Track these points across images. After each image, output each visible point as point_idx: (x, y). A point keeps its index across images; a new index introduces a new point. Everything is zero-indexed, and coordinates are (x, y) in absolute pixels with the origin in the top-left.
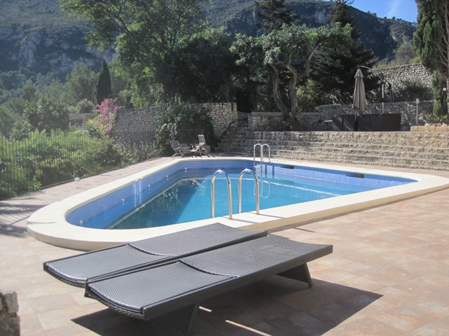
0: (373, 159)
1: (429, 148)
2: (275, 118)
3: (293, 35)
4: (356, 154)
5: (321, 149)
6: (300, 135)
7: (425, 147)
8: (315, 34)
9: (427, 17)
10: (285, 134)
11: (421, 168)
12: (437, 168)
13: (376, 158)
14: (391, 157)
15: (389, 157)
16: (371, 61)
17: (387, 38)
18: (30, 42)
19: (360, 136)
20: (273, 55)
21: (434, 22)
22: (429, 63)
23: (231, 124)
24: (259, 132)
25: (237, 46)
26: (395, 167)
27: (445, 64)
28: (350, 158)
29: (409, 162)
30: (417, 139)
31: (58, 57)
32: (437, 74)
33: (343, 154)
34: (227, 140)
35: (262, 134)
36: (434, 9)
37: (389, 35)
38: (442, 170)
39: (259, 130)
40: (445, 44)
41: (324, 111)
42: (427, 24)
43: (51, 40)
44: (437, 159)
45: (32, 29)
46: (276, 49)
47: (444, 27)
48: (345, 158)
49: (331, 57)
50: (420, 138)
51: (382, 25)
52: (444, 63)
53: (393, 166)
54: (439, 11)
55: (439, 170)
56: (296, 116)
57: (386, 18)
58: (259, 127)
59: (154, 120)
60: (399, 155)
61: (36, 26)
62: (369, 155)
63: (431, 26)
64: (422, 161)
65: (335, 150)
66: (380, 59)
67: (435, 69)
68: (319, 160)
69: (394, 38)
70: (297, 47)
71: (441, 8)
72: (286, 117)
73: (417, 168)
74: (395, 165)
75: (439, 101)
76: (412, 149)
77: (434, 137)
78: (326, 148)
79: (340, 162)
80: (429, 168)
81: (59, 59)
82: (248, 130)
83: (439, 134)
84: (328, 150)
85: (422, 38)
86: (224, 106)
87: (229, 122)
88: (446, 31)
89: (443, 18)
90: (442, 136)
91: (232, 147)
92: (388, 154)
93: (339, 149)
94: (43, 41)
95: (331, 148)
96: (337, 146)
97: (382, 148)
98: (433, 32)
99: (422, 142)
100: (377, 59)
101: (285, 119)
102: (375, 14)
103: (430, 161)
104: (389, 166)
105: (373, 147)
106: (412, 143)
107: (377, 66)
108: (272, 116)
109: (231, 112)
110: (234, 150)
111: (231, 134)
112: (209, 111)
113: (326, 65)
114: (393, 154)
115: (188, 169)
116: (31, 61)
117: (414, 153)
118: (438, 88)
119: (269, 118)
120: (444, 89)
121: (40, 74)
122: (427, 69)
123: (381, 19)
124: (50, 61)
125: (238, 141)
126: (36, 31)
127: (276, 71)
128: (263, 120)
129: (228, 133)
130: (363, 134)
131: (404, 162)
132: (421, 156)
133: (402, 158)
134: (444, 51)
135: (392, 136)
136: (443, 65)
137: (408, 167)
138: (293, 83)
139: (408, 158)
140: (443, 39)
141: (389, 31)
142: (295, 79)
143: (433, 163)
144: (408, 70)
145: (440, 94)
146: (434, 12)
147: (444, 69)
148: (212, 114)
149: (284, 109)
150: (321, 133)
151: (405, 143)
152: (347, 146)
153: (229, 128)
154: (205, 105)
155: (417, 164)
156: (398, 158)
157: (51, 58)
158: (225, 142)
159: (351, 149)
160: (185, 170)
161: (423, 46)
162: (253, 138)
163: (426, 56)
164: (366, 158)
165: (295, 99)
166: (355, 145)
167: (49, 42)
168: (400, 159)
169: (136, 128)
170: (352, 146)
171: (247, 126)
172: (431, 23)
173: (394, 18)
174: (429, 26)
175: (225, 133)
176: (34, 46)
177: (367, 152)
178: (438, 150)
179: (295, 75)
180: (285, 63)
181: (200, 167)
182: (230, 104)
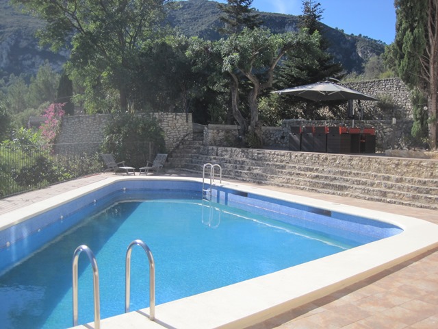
0: (341, 188)
1: (409, 177)
2: (234, 132)
3: (255, 40)
4: (322, 181)
5: (282, 172)
6: (259, 154)
7: (404, 177)
8: (280, 40)
9: (408, 24)
10: (243, 152)
11: (400, 203)
12: (419, 204)
13: (345, 187)
14: (363, 187)
15: (360, 186)
16: (339, 74)
17: (354, 54)
18: (4, 42)
19: (326, 159)
20: (232, 62)
21: (416, 31)
22: (409, 77)
23: (185, 136)
24: (215, 148)
25: (193, 50)
26: (368, 199)
27: (427, 79)
28: (314, 184)
29: (384, 194)
30: (394, 166)
31: (31, 59)
32: (416, 90)
33: (307, 179)
34: (179, 155)
35: (217, 150)
36: (416, 15)
37: (355, 51)
38: (426, 207)
39: (215, 145)
40: (428, 56)
41: (287, 126)
42: (408, 32)
43: (25, 41)
44: (419, 192)
45: (6, 30)
46: (236, 55)
47: (427, 36)
48: (308, 184)
49: (298, 67)
50: (397, 165)
51: (349, 40)
52: (425, 77)
53: (365, 199)
54: (422, 18)
55: (421, 207)
56: (256, 131)
57: (352, 34)
58: (215, 141)
59: (100, 129)
60: (372, 185)
61: (11, 27)
62: (337, 183)
63: (413, 34)
64: (400, 195)
65: (298, 174)
66: (348, 73)
67: (415, 85)
68: (278, 185)
69: (360, 55)
70: (259, 54)
71: (424, 14)
72: (245, 132)
73: (395, 203)
74: (367, 197)
75: (419, 121)
76: (388, 178)
77: (414, 164)
78: (287, 170)
79: (303, 189)
80: (410, 205)
81: (33, 60)
82: (203, 144)
83: (421, 162)
84: (290, 174)
85: (401, 48)
86: (178, 117)
87: (182, 134)
88: (428, 41)
89: (426, 26)
90: (424, 164)
91: (184, 163)
92: (359, 183)
93: (302, 172)
94: (17, 42)
95: (293, 171)
96: (299, 169)
97: (352, 175)
98: (414, 42)
99: (399, 170)
100: (346, 72)
101: (244, 134)
102: (343, 31)
103: (411, 194)
104: (360, 198)
105: (342, 173)
106: (388, 171)
107: (345, 80)
108: (231, 130)
109: (186, 124)
110: (186, 166)
111: (183, 148)
112: (160, 121)
113: (292, 76)
114: (365, 183)
115: (126, 190)
116: (4, 61)
117: (390, 183)
118: (418, 107)
119: (227, 131)
120: (425, 108)
121: (13, 74)
122: (406, 84)
123: (347, 35)
124: (23, 62)
125: (191, 157)
126: (11, 31)
127: (236, 80)
128: (220, 134)
129: (181, 147)
130: (330, 156)
131: (379, 194)
132: (399, 188)
133: (376, 189)
134: (426, 64)
135: (365, 160)
136: (425, 79)
137: (384, 201)
138: (253, 95)
139: (383, 189)
140: (425, 50)
141: (356, 47)
142: (256, 89)
143: (414, 197)
144: (378, 85)
145: (420, 114)
146: (417, 18)
147: (426, 85)
148: (164, 125)
149: (243, 123)
150: (283, 152)
151: (379, 170)
152: (311, 170)
153: (183, 141)
154: (157, 115)
155: (394, 197)
156: (371, 188)
157: (25, 59)
158: (177, 157)
159: (316, 174)
160: (123, 190)
161: (402, 57)
162: (207, 155)
163: (405, 69)
164: (333, 186)
165: (255, 112)
166: (321, 168)
167: (24, 44)
168: (374, 191)
169: (81, 138)
170: (317, 170)
171: (202, 140)
172: (412, 31)
173: (360, 35)
174: (410, 34)
175: (177, 147)
176: (8, 47)
177: (335, 179)
178: (420, 181)
179: (256, 85)
180: (245, 72)
181: (142, 187)
182: (184, 115)
